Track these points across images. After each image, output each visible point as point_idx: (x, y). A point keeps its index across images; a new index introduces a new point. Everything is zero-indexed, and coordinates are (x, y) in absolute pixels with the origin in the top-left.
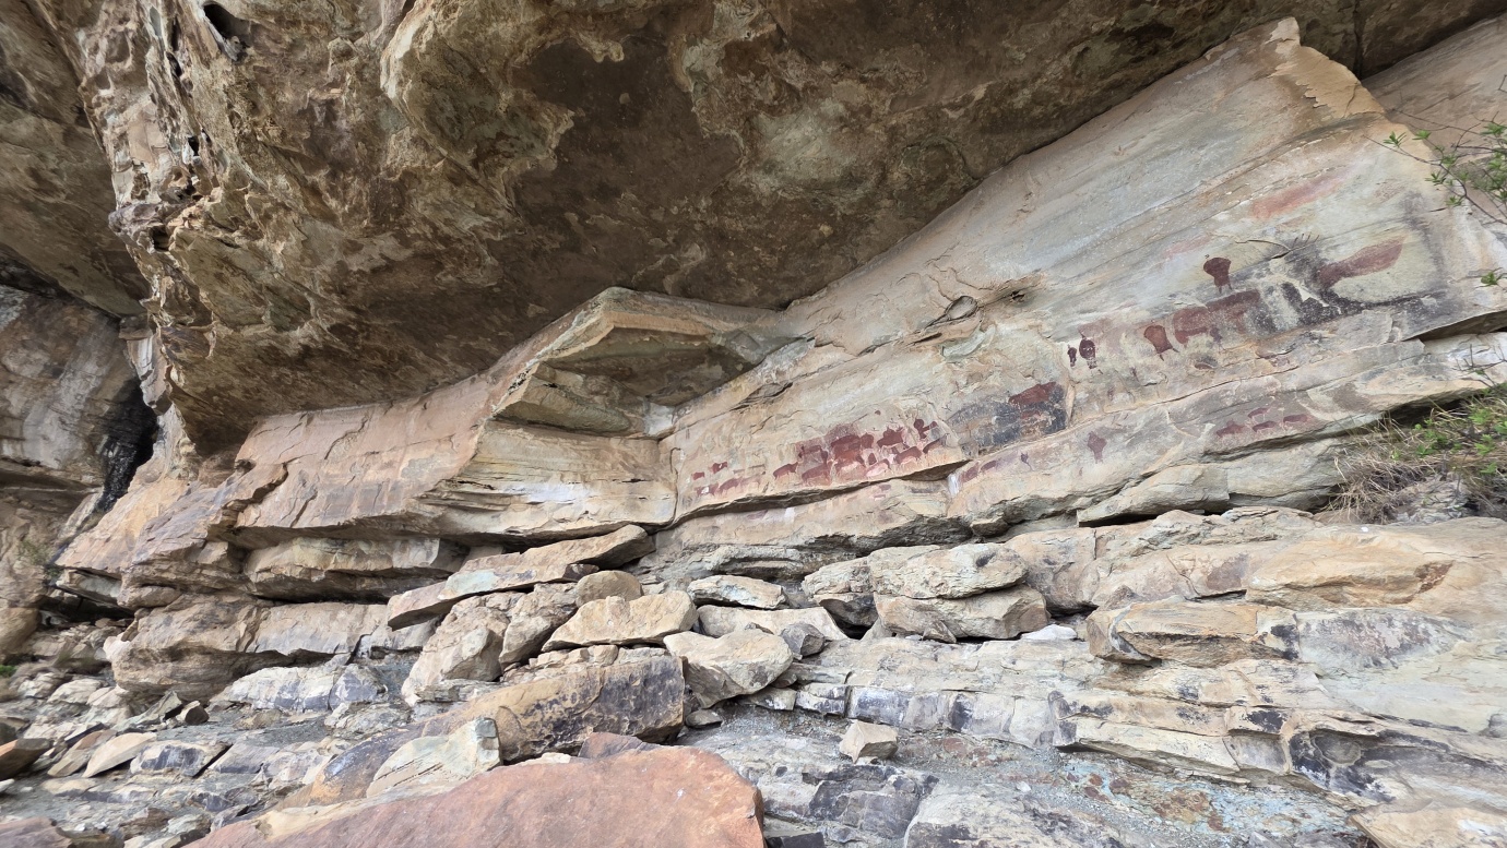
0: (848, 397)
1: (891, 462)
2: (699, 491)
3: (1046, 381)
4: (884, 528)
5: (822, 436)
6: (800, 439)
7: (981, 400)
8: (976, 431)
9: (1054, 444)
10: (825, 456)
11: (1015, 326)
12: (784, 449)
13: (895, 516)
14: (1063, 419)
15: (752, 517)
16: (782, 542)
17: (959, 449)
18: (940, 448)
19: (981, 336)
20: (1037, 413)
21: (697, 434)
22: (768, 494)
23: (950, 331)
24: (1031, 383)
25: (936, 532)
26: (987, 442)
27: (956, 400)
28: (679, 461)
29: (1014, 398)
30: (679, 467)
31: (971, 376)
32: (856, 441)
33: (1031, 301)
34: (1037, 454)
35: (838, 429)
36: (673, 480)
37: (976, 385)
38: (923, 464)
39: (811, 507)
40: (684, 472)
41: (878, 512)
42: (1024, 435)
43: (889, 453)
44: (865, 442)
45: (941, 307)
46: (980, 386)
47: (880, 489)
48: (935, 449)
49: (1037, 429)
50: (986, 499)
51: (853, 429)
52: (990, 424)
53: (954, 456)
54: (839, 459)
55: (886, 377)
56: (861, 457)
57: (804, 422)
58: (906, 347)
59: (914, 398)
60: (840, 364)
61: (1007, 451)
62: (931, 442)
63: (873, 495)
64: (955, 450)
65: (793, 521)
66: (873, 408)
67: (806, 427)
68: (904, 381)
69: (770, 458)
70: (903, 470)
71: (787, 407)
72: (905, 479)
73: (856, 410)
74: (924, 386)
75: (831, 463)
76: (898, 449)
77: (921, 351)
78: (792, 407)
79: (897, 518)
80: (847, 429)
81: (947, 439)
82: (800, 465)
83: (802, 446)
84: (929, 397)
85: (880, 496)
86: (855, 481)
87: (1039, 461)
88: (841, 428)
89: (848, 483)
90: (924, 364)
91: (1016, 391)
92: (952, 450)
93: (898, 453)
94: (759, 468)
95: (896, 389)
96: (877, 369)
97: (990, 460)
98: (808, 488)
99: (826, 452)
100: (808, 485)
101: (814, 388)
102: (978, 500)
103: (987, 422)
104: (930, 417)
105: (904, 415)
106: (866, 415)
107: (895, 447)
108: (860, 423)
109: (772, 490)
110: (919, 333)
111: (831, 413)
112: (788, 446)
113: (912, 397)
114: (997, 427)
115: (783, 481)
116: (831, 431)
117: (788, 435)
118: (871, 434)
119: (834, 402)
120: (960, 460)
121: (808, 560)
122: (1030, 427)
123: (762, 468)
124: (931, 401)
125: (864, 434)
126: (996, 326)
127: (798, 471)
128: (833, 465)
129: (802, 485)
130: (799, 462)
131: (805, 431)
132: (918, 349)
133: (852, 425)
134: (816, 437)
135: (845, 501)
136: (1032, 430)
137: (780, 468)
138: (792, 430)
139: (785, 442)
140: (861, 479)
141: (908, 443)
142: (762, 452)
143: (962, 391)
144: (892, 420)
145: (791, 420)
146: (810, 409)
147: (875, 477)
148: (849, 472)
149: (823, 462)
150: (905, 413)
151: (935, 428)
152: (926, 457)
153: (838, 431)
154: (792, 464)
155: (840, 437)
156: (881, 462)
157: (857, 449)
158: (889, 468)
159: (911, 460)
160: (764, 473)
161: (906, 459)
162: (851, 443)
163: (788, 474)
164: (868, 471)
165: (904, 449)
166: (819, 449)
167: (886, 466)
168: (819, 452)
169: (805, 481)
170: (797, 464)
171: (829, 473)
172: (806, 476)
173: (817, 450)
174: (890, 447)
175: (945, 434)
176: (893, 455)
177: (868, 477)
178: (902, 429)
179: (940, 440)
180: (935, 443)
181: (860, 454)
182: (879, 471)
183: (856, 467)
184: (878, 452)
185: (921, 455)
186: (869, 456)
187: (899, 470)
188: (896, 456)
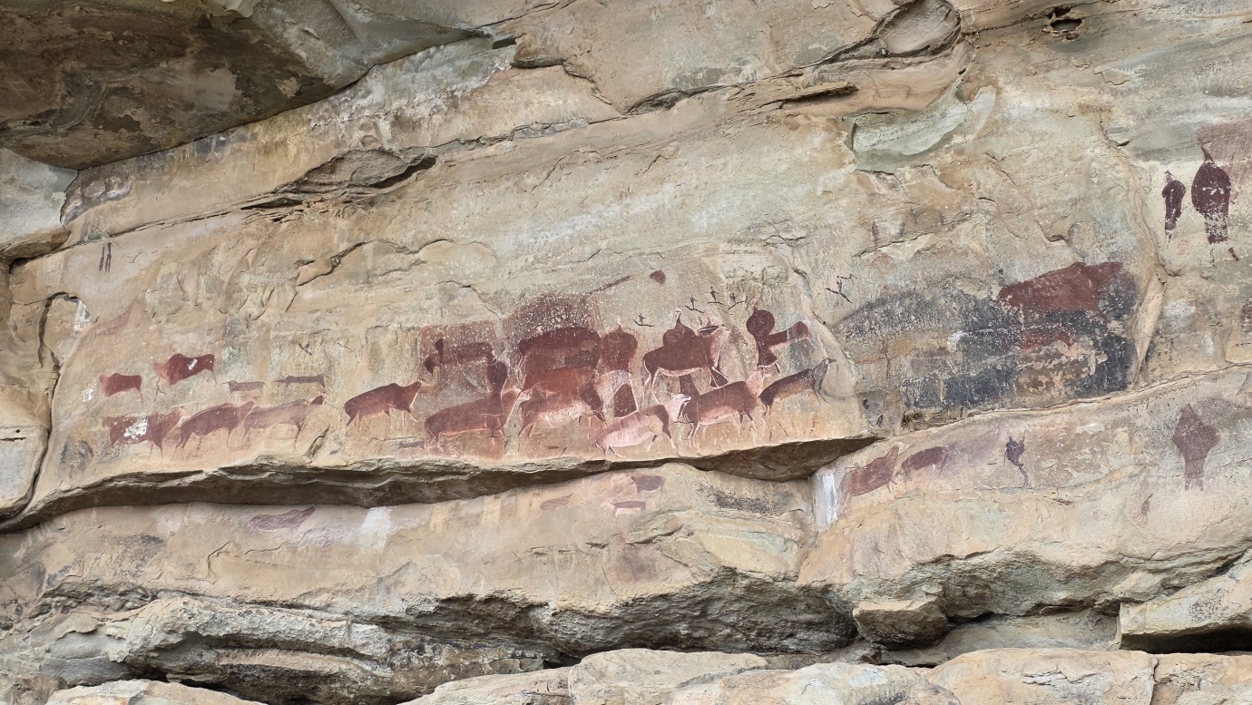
0: (584, 222)
1: (674, 413)
2: (118, 430)
3: (1098, 257)
4: (629, 591)
5: (497, 317)
6: (434, 317)
7: (931, 283)
8: (904, 363)
9: (1093, 426)
10: (497, 375)
11: (1044, 101)
12: (385, 340)
13: (662, 564)
14: (1124, 363)
15: (264, 522)
16: (342, 603)
17: (855, 405)
18: (806, 396)
19: (957, 111)
20: (1064, 337)
21: (134, 261)
22: (324, 460)
23: (877, 85)
24: (1062, 257)
25: (764, 619)
26: (929, 395)
27: (866, 274)
28: (67, 334)
29: (1013, 291)
30: (66, 352)
31: (914, 215)
32: (588, 347)
33: (1096, 39)
34: (1047, 444)
35: (545, 306)
36: (41, 386)
37: (923, 242)
38: (757, 433)
39: (438, 514)
40: (78, 367)
41: (620, 548)
42: (1021, 390)
43: (670, 390)
44: (613, 353)
45: (867, 14)
46: (934, 246)
47: (635, 485)
48: (793, 396)
49: (1057, 378)
50: (903, 547)
51: (586, 311)
52: (943, 350)
53: (839, 421)
54: (535, 389)
55: (694, 183)
56: (595, 392)
57: (452, 273)
58: (758, 110)
59: (761, 250)
60: (574, 126)
61: (973, 427)
62: (785, 375)
63: (612, 499)
64: (843, 405)
65: (382, 544)
66: (648, 264)
67: (457, 286)
68: (738, 203)
69: (342, 361)
70: (701, 441)
71: (410, 225)
72: (703, 466)
73: (600, 261)
74: (789, 223)
75: (511, 397)
76: (697, 384)
77: (795, 127)
78: (424, 227)
79: (667, 569)
80: (569, 309)
81: (828, 373)
82: (425, 392)
83: (436, 339)
84: (797, 255)
85: (629, 502)
86: (572, 454)
87: (1050, 463)
88: (553, 304)
89: (551, 458)
90: (798, 164)
91: (1021, 273)
92: (836, 404)
93: (695, 393)
94: (307, 385)
95: (715, 220)
96: (673, 155)
97: (928, 446)
98: (438, 457)
99: (503, 366)
100: (441, 449)
101: (494, 181)
102: (882, 545)
103: (935, 343)
104: (792, 309)
105: (726, 294)
106: (624, 279)
107: (689, 376)
108: (607, 297)
109: (335, 452)
110: (798, 75)
111: (531, 259)
112: (399, 332)
113: (755, 248)
114: (960, 359)
115: (371, 429)
116: (524, 308)
117: (403, 304)
118: (631, 332)
119: (543, 230)
120: (853, 435)
121: (409, 658)
122: (1040, 372)
123: (314, 386)
124: (801, 268)
125: (612, 329)
126: (999, 91)
127: (417, 408)
128: (517, 403)
129: (422, 447)
130: (423, 384)
131: (452, 298)
132: (789, 119)
133: (583, 301)
134: (479, 321)
135: (534, 506)
136: (1044, 379)
137: (366, 391)
138: (415, 289)
139: (392, 320)
140: (587, 452)
141: (724, 371)
142: (320, 340)
143: (884, 250)
144: (692, 300)
145: (417, 262)
146: (475, 239)
147: (624, 450)
148: (556, 430)
149: (489, 391)
150: (729, 287)
152: (766, 415)
153: (543, 313)
155: (545, 328)
156: (648, 412)
157: (589, 368)
158: (665, 430)
159: (725, 416)
160: (319, 401)
161: (712, 413)
162: (573, 349)
163: (387, 412)
164: (610, 431)
165: (713, 385)
166: (483, 352)
167: (659, 424)
168: (484, 360)
169: (432, 437)
170: (416, 386)
171: (503, 424)
172: (436, 424)
173: (477, 355)
174: (677, 374)
175: (824, 361)
176: (682, 395)
177: (607, 448)
178: (714, 330)
179: (808, 372)
180: (794, 380)
181: (594, 383)
182: (639, 435)
183: (580, 417)
184: (643, 384)
185: (754, 407)
186: (617, 390)
187: (691, 440)
188: (689, 399)
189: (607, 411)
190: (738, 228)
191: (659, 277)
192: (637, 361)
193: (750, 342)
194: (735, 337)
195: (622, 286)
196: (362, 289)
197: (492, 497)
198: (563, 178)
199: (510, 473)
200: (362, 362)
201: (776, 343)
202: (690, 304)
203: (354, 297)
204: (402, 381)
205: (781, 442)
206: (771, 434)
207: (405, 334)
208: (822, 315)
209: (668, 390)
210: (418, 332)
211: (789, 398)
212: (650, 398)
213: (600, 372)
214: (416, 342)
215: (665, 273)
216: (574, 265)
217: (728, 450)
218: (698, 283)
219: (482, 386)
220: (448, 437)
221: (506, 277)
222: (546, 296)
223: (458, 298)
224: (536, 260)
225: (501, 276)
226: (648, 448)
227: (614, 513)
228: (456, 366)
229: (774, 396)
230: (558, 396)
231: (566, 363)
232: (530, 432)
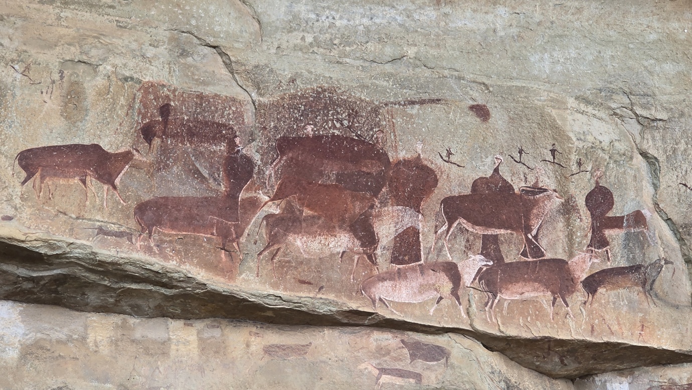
1: (468, 276)
5: (251, 98)
6: (160, 71)
10: (239, 170)
17: (688, 316)
18: (635, 294)
35: (322, 102)
38: (575, 322)
39: (97, 328)
43: (469, 247)
44: (404, 185)
47: (406, 351)
48: (621, 291)
51: (378, 125)
53: (671, 331)
54: (289, 203)
55: (538, 17)
56: (371, 226)
57: (193, 22)
59: (607, 118)
62: (615, 265)
63: (375, 362)
64: (676, 314)
66: (467, 93)
67: (195, 40)
68: (591, 58)
70: (502, 317)
72: (492, 345)
73: (403, 71)
74: (649, 99)
75: (253, 204)
76: (504, 248)
80: (354, 114)
81: (662, 274)
82: (137, 167)
83: (161, 102)
84: (648, 136)
85: (399, 370)
86: (332, 297)
88: (333, 103)
89: (301, 294)
90: (671, 38)
92: (668, 310)
93: (499, 259)
95: (559, 68)
98: (153, 260)
99: (249, 161)
100: (155, 249)
104: (632, 194)
105: (574, 157)
106: (433, 101)
107: (496, 237)
108: (405, 114)
111: (309, 39)
112: (113, 78)
113: (602, 114)
115: (57, 198)
116: (293, 97)
117: (119, 42)
118: (433, 167)
119: (328, 8)
125: (409, 156)
127: (126, 187)
128: (261, 214)
129: (130, 240)
130: (137, 156)
131: (184, 53)
133: (376, 111)
134: (224, 94)
135: (253, 348)
138: (134, 27)
139: (105, 60)
140: (350, 298)
141: (543, 243)
144: (521, 152)
147: (401, 306)
148: (310, 260)
149: (223, 188)
150: (578, 151)
151: (637, 230)
152: (587, 304)
153: (319, 110)
154: (110, 151)
155: (318, 130)
156: (435, 267)
157: (368, 195)
158: (454, 293)
159: (532, 295)
161: (518, 287)
162: (350, 165)
163: (84, 182)
164: (383, 279)
165: (524, 254)
166: (223, 136)
167: (447, 286)
168: (223, 147)
169: (143, 230)
170: (126, 157)
171: (238, 237)
172: (150, 214)
173: (214, 138)
174: (480, 231)
175: (660, 260)
176: (482, 257)
177: (377, 298)
178: (542, 192)
179: (640, 268)
180: (624, 273)
181: (371, 215)
182: (420, 292)
183: (344, 252)
184: (436, 232)
185: (573, 292)
186: (400, 231)
187: (490, 312)
188: (491, 263)
189: (382, 253)
190: (589, 86)
191: (481, 111)
192: (433, 202)
193: (584, 220)
194: (568, 208)
195: (428, 108)
196: (52, 2)
199: (245, 300)
200: (52, 104)
201: (612, 227)
202: (517, 156)
203: (38, 10)
204: (110, 143)
205: (605, 340)
206: (593, 327)
207: (120, 83)
208: (667, 210)
209: (466, 247)
210: (138, 86)
211: (615, 291)
212: (440, 250)
213: (381, 203)
214: (134, 98)
215: (490, 110)
216: (367, 64)
217: (541, 335)
218: (534, 134)
219: (215, 180)
220: (165, 235)
221: (273, 51)
222: (325, 91)
223: (195, 57)
224: (317, 42)
225: (265, 48)
226: (432, 311)
227: (378, 379)
228: (183, 144)
229: (599, 285)
230: (319, 218)
231: (338, 180)
232: (275, 255)
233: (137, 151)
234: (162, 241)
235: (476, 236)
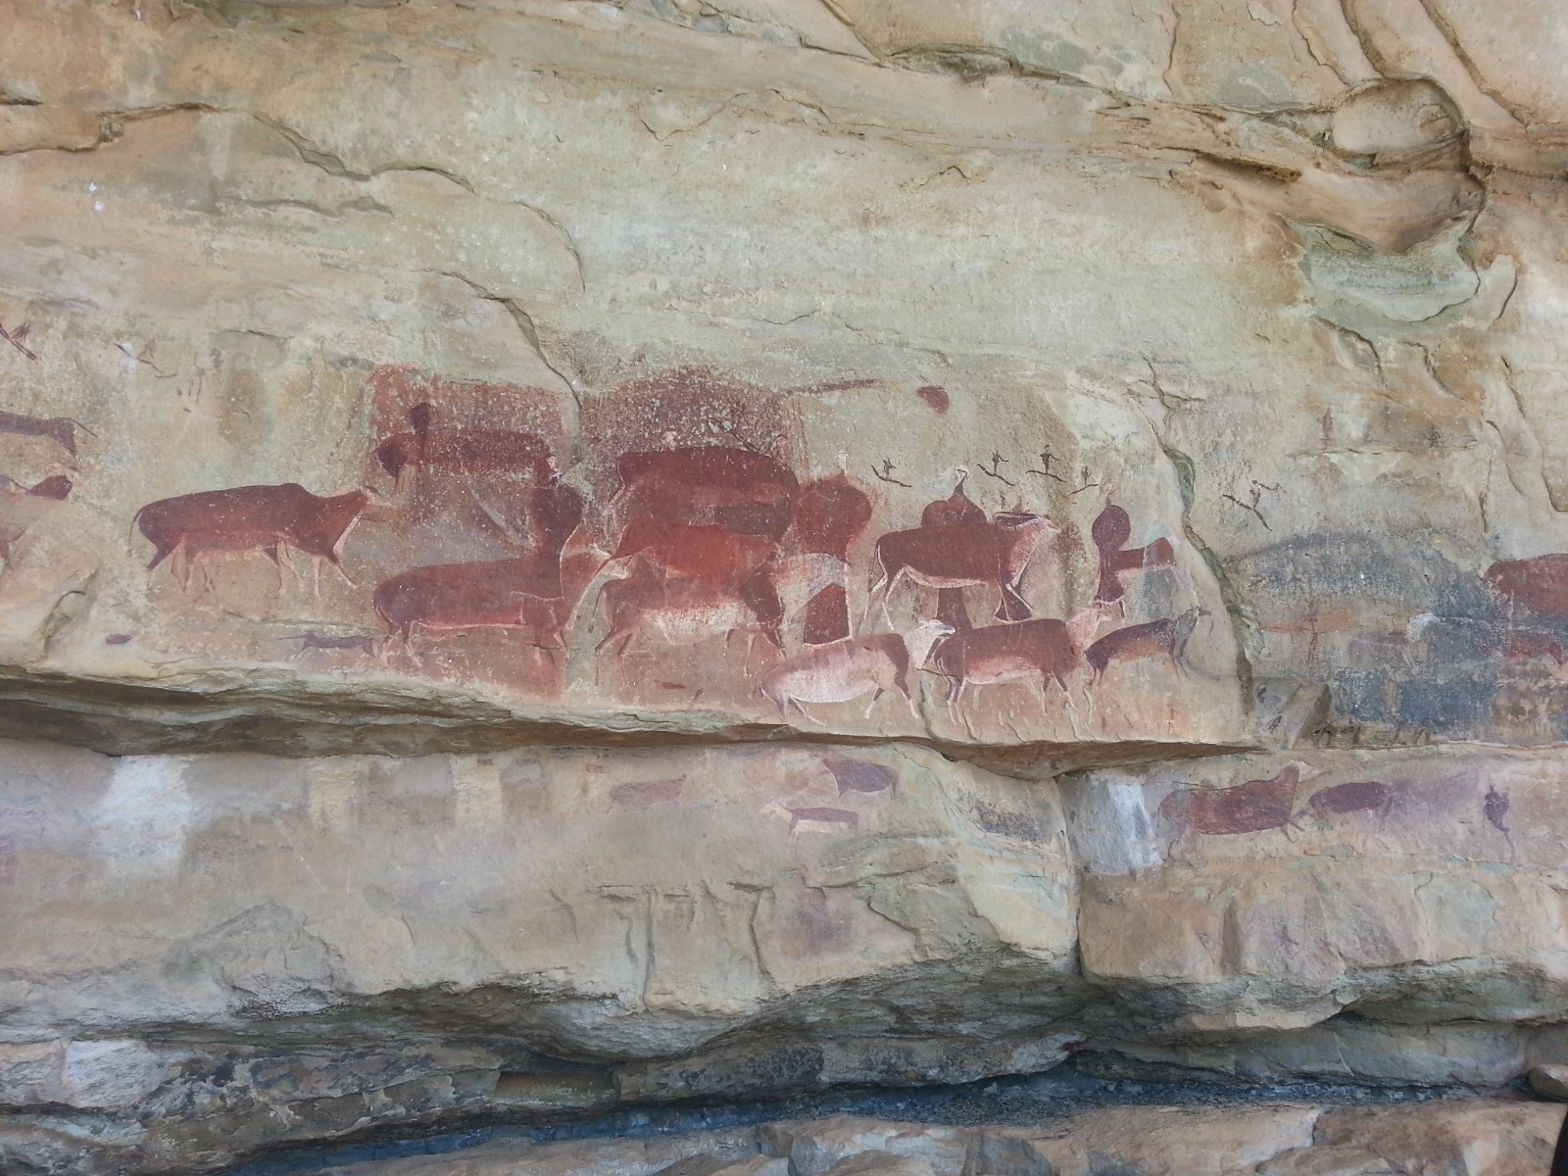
0: (786, 244)
1: (919, 653)
4: (794, 975)
5: (570, 388)
6: (407, 346)
7: (1397, 531)
8: (1339, 644)
10: (557, 511)
18: (1160, 663)
19: (1463, 276)
20: (1554, 651)
22: (88, 658)
26: (1374, 702)
27: (1302, 490)
29: (1507, 570)
31: (1388, 417)
34: (1540, 804)
37: (1391, 462)
38: (1079, 715)
39: (326, 784)
41: (791, 894)
42: (1498, 718)
44: (820, 519)
45: (1334, 68)
46: (1409, 473)
47: (831, 777)
48: (1141, 660)
49: (1542, 708)
50: (1332, 938)
51: (777, 425)
52: (1398, 636)
53: (1210, 714)
54: (640, 557)
55: (1018, 242)
56: (772, 588)
57: (462, 256)
58: (1155, 153)
59: (1119, 399)
60: (769, 36)
61: (1436, 762)
62: (1132, 623)
63: (785, 800)
64: (1215, 688)
65: (170, 854)
66: (914, 369)
67: (468, 289)
69: (132, 395)
70: (973, 713)
71: (348, 105)
72: (956, 754)
73: (815, 335)
74: (1181, 367)
75: (585, 566)
76: (971, 608)
77: (1216, 208)
78: (388, 125)
79: (870, 932)
80: (739, 411)
81: (1196, 630)
82: (373, 518)
83: (412, 401)
84: (1176, 423)
85: (823, 810)
87: (1542, 831)
88: (707, 393)
89: (669, 707)
91: (1518, 548)
92: (1205, 683)
93: (963, 624)
94: (18, 439)
95: (1051, 323)
96: (981, 175)
97: (1359, 777)
98: (412, 679)
99: (573, 495)
100: (417, 661)
101: (582, 81)
102: (1295, 931)
103: (1388, 622)
104: (1154, 514)
105: (1078, 465)
106: (861, 383)
107: (958, 593)
108: (819, 407)
109: (120, 640)
110: (1222, 119)
111: (664, 286)
112: (318, 360)
113: (1112, 394)
114: (1423, 655)
115: (221, 587)
116: (641, 385)
117: (326, 293)
118: (862, 488)
119: (692, 231)
120: (1229, 740)
121: (190, 1096)
122: (1524, 695)
123: (39, 446)
124: (1183, 448)
125: (827, 473)
126: (1520, 271)
127: (354, 553)
128: (597, 581)
129: (370, 651)
131: (449, 313)
132: (1207, 190)
133: (774, 403)
134: (524, 382)
135: (594, 793)
136: (1528, 707)
137: (210, 487)
138: (354, 266)
139: (299, 328)
140: (744, 703)
141: (1029, 597)
142: (62, 324)
143: (1334, 458)
144: (996, 459)
145: (363, 204)
146: (524, 197)
147: (822, 709)
148: (679, 649)
149: (531, 543)
150: (1084, 455)
151: (1162, 568)
152: (1094, 684)
153: (683, 406)
154: (324, 494)
155: (684, 439)
156: (868, 644)
157: (766, 538)
158: (900, 681)
159: (1014, 675)
160: (56, 488)
161: (992, 664)
162: (737, 493)
163: (273, 554)
164: (792, 669)
165: (1001, 615)
166: (528, 455)
167: (887, 669)
168: (527, 474)
169: (392, 629)
170: (352, 503)
171: (561, 623)
172: (402, 600)
173: (511, 460)
174: (935, 583)
175: (1193, 610)
176: (939, 623)
177: (785, 699)
178: (1027, 520)
179: (1166, 624)
180: (1145, 634)
181: (772, 570)
182: (848, 684)
183: (731, 631)
184: (870, 590)
185: (1073, 668)
186: (817, 591)
187: (953, 707)
188: (952, 631)
189: (789, 628)
190: (1094, 351)
191: (936, 397)
192: (865, 543)
193: (1089, 559)
194: (1066, 543)
195: (854, 395)
196: (193, 222)
197: (470, 761)
198: (741, 137)
200: (201, 413)
201: (1128, 566)
202: (990, 466)
203: (167, 237)
204: (320, 478)
205: (1123, 738)
206: (1104, 719)
207: (331, 370)
208: (1204, 535)
209: (915, 610)
210: (367, 374)
211: (1133, 662)
212: (877, 617)
213: (786, 550)
214: (361, 397)
215: (949, 394)
216: (757, 326)
217: (1032, 739)
218: (1016, 430)
219: (517, 530)
220: (431, 632)
221: (604, 306)
222: (692, 373)
223: (471, 318)
224: (676, 292)
225: (590, 302)
226: (868, 712)
227: (792, 827)
228: (457, 472)
229: (1110, 655)
230: (691, 581)
231: (718, 517)
232: (623, 647)
233: (374, 490)
234: (429, 645)
235: (929, 591)
